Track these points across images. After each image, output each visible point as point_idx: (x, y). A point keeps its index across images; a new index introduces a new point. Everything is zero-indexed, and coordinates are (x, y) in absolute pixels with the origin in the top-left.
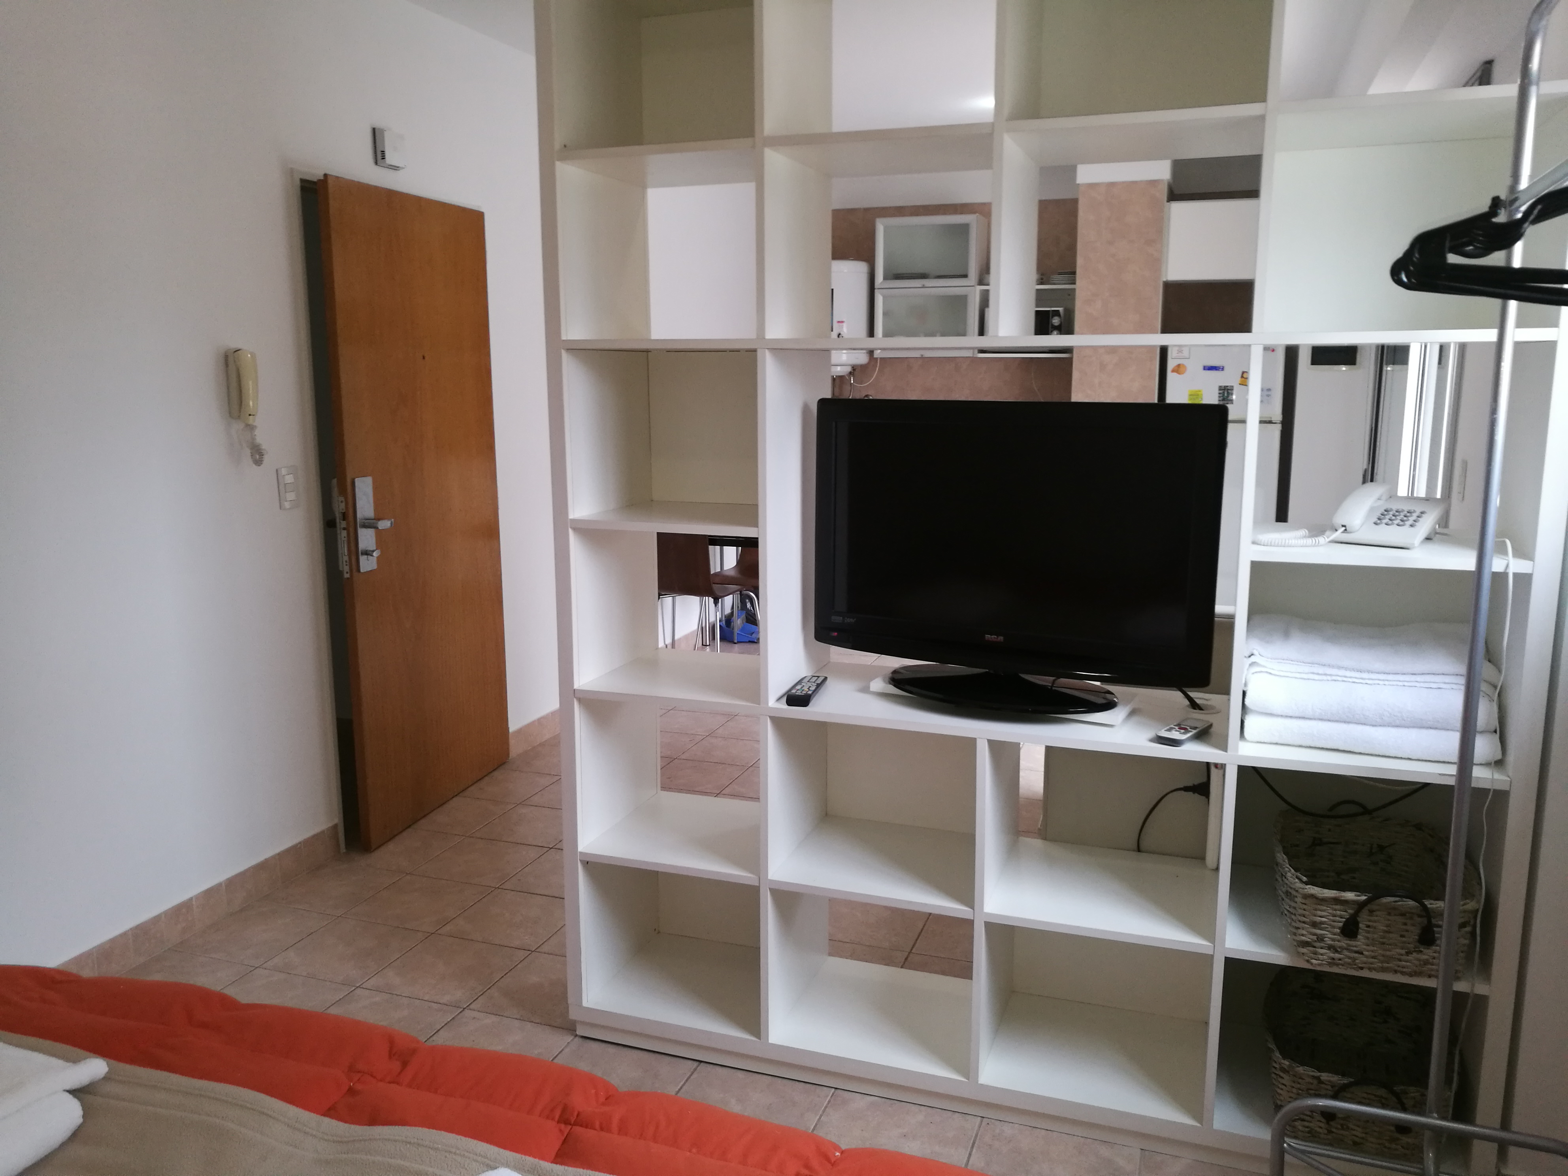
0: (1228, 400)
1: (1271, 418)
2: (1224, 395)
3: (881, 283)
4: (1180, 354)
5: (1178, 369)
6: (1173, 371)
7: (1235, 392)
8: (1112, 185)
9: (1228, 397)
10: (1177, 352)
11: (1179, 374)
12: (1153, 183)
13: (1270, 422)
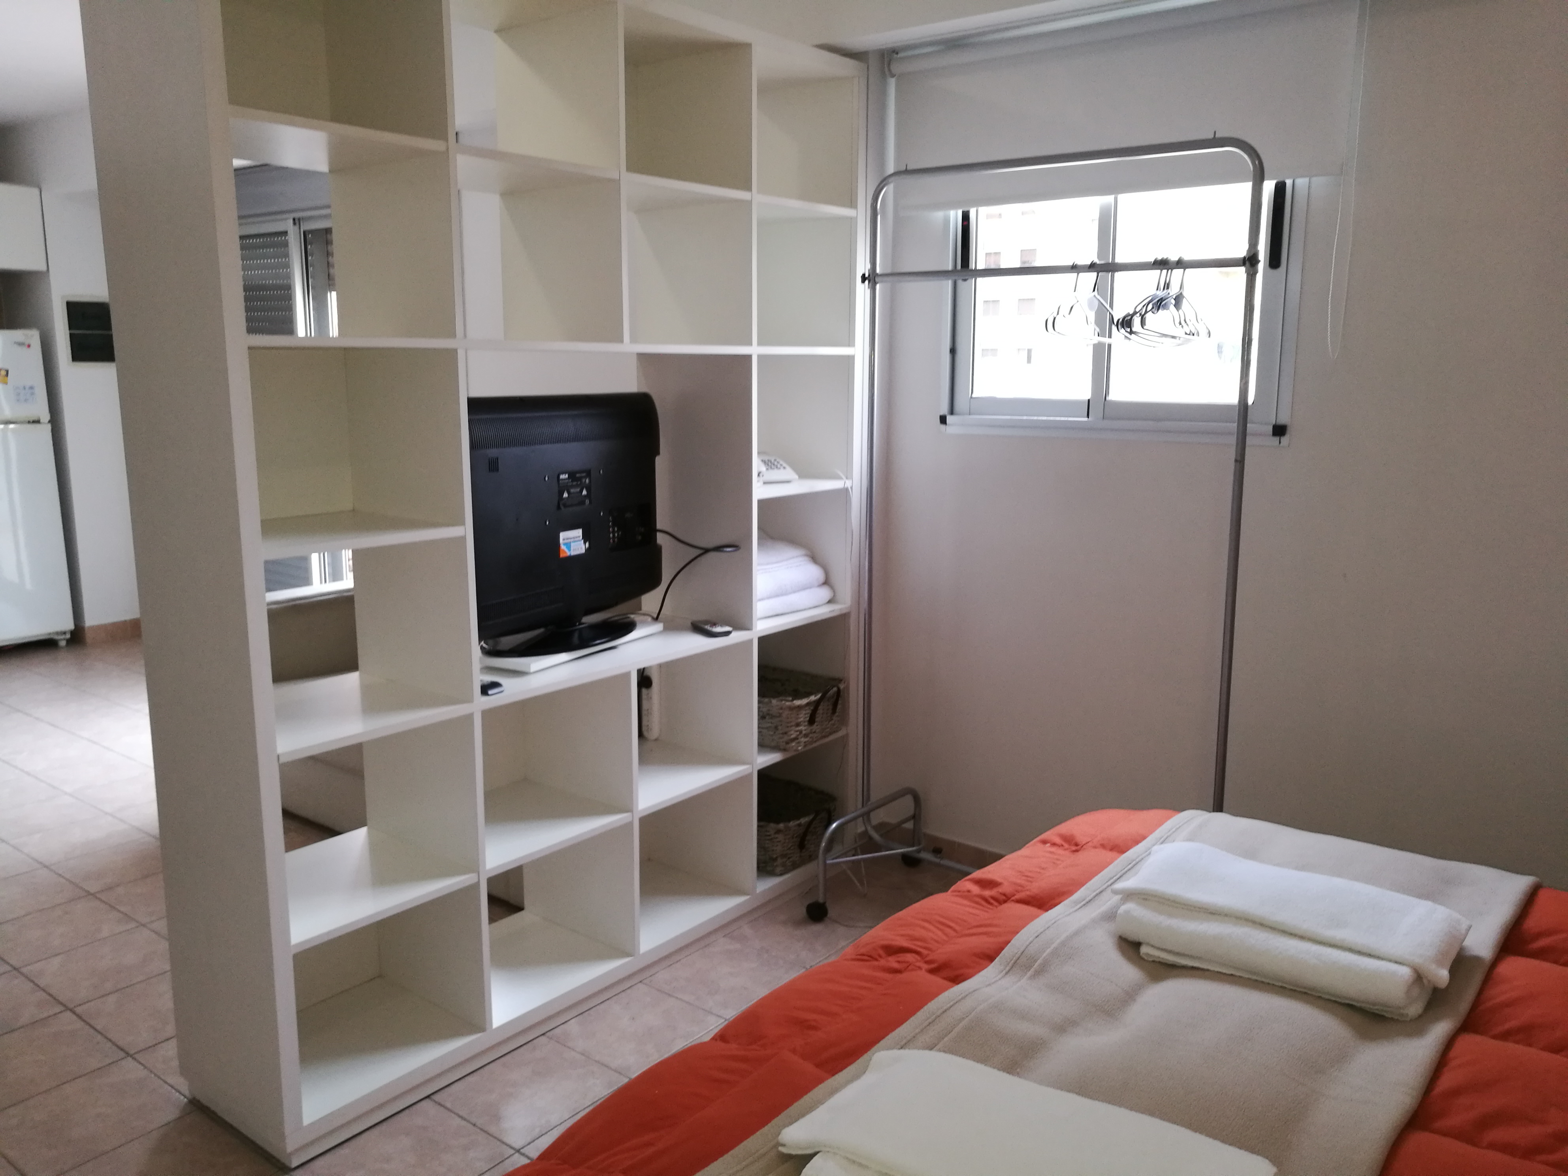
1: (39, 417)
13: (37, 422)
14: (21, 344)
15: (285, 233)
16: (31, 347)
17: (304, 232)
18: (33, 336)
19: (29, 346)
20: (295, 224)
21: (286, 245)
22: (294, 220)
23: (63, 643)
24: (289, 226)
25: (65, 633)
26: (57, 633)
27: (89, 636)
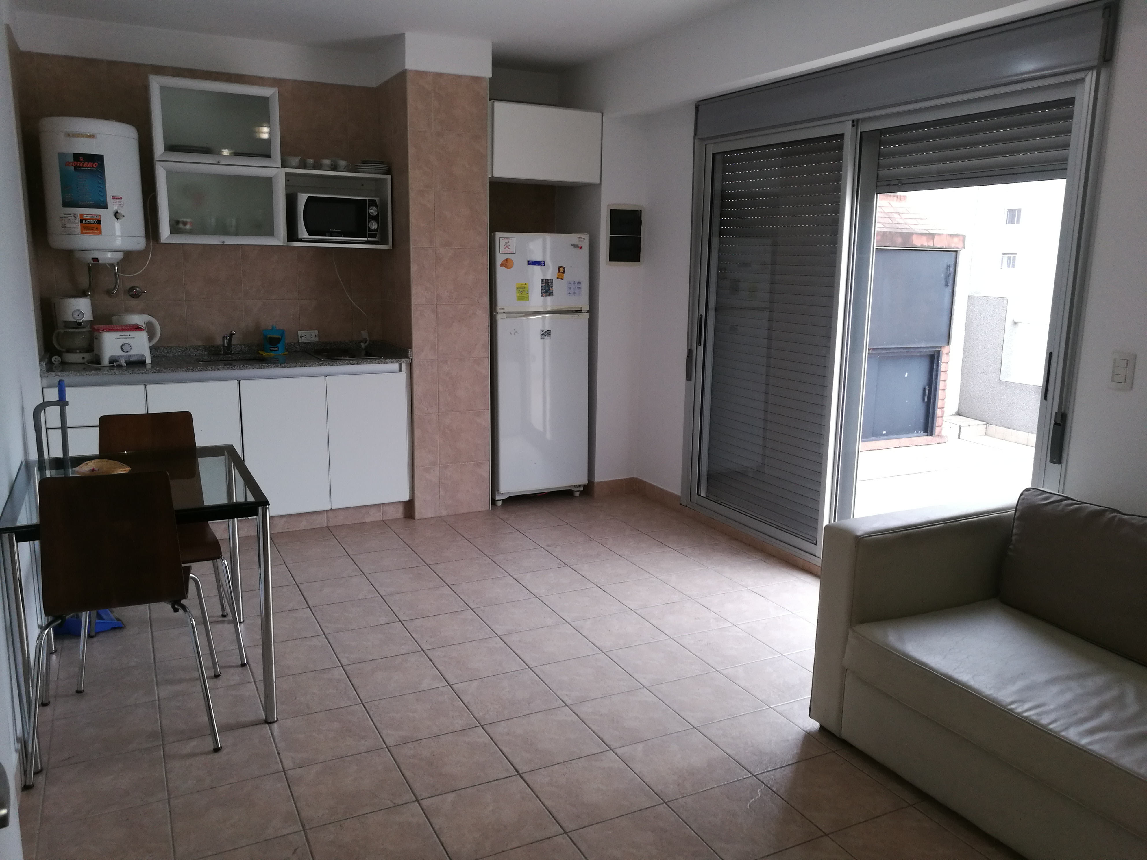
0: (549, 293)
1: (581, 308)
2: (545, 288)
3: (162, 155)
4: (507, 249)
5: (507, 263)
6: (502, 265)
7: (554, 285)
8: (440, 75)
9: (549, 289)
10: (504, 247)
11: (508, 268)
12: (477, 79)
13: (579, 311)
14: (575, 246)
15: (841, 136)
16: (582, 248)
17: (861, 133)
18: (583, 239)
19: (581, 248)
20: (853, 126)
21: (841, 147)
22: (853, 121)
23: (577, 494)
24: (847, 129)
25: (579, 486)
26: (575, 486)
27: (597, 491)
